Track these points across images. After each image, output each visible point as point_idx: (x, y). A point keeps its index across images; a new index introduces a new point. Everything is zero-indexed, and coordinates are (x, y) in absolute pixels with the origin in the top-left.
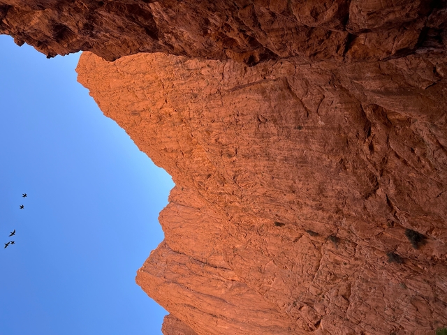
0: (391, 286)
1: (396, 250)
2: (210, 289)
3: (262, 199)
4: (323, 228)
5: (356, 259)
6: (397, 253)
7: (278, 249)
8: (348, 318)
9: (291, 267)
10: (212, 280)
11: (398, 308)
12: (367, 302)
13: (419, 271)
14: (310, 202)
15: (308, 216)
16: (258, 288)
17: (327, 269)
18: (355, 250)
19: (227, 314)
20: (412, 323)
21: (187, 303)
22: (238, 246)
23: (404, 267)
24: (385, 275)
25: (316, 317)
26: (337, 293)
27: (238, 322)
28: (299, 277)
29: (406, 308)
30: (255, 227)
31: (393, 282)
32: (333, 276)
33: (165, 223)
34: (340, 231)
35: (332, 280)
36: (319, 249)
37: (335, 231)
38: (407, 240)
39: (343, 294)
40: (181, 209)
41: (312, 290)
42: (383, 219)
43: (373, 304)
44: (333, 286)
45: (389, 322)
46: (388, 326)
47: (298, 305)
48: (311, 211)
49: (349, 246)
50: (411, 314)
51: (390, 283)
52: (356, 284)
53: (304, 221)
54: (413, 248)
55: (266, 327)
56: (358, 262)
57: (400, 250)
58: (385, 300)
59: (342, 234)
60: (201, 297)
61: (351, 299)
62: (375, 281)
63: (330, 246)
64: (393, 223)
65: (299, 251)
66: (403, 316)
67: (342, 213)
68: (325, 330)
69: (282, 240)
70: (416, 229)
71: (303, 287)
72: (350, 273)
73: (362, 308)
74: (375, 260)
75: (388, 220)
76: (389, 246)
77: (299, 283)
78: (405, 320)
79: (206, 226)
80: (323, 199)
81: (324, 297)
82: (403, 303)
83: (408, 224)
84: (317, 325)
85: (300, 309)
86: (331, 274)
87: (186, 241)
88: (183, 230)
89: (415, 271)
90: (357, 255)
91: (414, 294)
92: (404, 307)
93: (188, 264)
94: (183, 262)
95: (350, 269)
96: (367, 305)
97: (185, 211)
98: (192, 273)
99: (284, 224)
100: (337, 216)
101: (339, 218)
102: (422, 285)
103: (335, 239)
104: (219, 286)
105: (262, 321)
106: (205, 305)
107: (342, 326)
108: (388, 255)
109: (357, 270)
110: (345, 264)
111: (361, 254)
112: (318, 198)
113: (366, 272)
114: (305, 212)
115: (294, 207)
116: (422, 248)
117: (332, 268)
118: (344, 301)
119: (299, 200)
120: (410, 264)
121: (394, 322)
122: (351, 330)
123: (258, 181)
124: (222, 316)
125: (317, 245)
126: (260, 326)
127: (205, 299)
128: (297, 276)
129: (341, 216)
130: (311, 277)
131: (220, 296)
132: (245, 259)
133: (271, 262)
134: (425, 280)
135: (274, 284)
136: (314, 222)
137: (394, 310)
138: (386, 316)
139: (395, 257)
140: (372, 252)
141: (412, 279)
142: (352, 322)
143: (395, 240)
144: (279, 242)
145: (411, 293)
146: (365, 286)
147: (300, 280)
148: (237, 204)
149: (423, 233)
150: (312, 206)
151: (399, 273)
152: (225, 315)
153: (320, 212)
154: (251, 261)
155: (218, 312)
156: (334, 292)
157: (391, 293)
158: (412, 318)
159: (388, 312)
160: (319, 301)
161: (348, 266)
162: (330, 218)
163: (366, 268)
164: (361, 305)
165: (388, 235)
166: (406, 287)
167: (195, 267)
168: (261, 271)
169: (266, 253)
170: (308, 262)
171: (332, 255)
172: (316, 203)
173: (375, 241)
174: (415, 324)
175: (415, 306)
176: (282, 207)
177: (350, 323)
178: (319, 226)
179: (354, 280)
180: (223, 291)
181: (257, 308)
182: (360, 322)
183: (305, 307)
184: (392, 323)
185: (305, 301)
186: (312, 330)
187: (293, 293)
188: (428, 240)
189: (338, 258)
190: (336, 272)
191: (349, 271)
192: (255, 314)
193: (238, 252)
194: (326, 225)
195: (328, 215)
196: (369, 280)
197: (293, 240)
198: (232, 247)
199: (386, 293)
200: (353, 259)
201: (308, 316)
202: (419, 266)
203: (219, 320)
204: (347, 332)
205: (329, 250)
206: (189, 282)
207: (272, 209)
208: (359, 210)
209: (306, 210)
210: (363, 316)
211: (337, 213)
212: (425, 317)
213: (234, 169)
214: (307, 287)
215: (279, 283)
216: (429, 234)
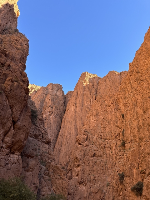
0: (106, 178)
1: (126, 177)
2: (86, 100)
3: (134, 100)
4: (127, 135)
5: (116, 157)
6: (125, 178)
7: (110, 119)
8: (85, 157)
9: (103, 127)
10: (89, 99)
11: (95, 182)
12: (95, 166)
13: (118, 193)
14: (141, 122)
15: (132, 125)
16: (89, 115)
17: (106, 144)
18: (121, 155)
19: (78, 108)
20: (89, 190)
21: (78, 93)
22: (106, 102)
23: (118, 184)
24: (111, 174)
25: (82, 142)
26: (96, 151)
27: (75, 114)
28: (99, 132)
29: (96, 186)
30: (118, 107)
31: (109, 179)
32: (104, 147)
33: (110, 74)
34: (129, 145)
35: (102, 147)
36: (116, 138)
37: (128, 142)
38: (135, 183)
39: (96, 153)
40: (118, 78)
41: (95, 139)
42: (144, 167)
43: (94, 169)
44: (99, 148)
45: (87, 177)
46: (85, 177)
47: (85, 133)
48: (136, 125)
49: (122, 152)
50: (94, 189)
51: (108, 177)
52: (103, 160)
53: (128, 124)
54: (131, 187)
55: (76, 125)
56: (114, 159)
57: (127, 180)
58: (98, 175)
59: (127, 146)
60: (82, 97)
61: (94, 158)
62: (106, 169)
63: (119, 143)
64: (145, 173)
65: (112, 129)
66: (92, 185)
67: (141, 142)
68: (78, 148)
69: (115, 120)
70: (145, 188)
71: (95, 134)
72: (108, 156)
73: (91, 164)
74: (118, 167)
75: (145, 170)
76: (127, 172)
77: (96, 132)
78: (90, 186)
79: (113, 90)
80: (146, 128)
81: (92, 144)
82: (98, 185)
83: (147, 183)
84: (80, 144)
85: (84, 134)
86: (105, 146)
87: (104, 85)
88: (108, 82)
89: (117, 190)
90: (118, 157)
91: (105, 191)
92: (97, 185)
93: (94, 88)
94: (94, 86)
95: (110, 155)
96: (93, 166)
97: (117, 79)
98: (91, 91)
99: (124, 119)
100: (137, 140)
101: (136, 141)
102: (111, 195)
103: (124, 144)
104: (88, 103)
105: (78, 123)
106: (79, 99)
107: (81, 154)
108: (123, 173)
109: (110, 159)
110: (112, 152)
111: (119, 159)
112: (145, 125)
113: (110, 164)
114: (134, 122)
115: (135, 117)
116: (133, 193)
117: (108, 146)
118: (92, 154)
119: (140, 117)
120: (121, 187)
121: (88, 180)
122: (80, 159)
123: (145, 92)
124: (76, 107)
125: (118, 136)
126: (76, 123)
127: (81, 99)
128: (99, 130)
129: (138, 142)
130: (101, 137)
131: (84, 104)
132: (101, 106)
133: (103, 118)
134: (114, 197)
135: (93, 121)
136: (129, 129)
137: (94, 180)
138: (90, 176)
139: (122, 177)
140: (122, 164)
141: (113, 189)
142: (84, 159)
143: (133, 176)
144: (113, 119)
145: (105, 189)
146: (103, 164)
147: (98, 132)
148: (127, 93)
149: (143, 193)
150: (138, 124)
151: (114, 181)
152: (77, 108)
153: (137, 130)
154: (101, 109)
155: (78, 105)
156: (96, 149)
157: (102, 178)
158: (91, 190)
159: (92, 177)
160: (90, 143)
161: (111, 154)
162: (135, 136)
163: (112, 163)
164: (93, 163)
165: (135, 171)
166: (107, 186)
167: (93, 91)
168: (97, 114)
169: (106, 114)
170: (107, 134)
171: (115, 145)
172: (142, 125)
173: (129, 163)
174: (89, 192)
175: (98, 191)
176: (133, 111)
177: (83, 158)
178: (128, 133)
179: (105, 158)
180: (86, 105)
181: (83, 120)
182: (84, 163)
183: (85, 137)
184: (87, 179)
185: (88, 136)
186: (77, 142)
187: (91, 131)
188: (139, 197)
189: (114, 148)
190: (106, 148)
191: (109, 155)
192: (80, 120)
193: (103, 103)
194: (130, 136)
195: (136, 134)
196: (106, 166)
197: (117, 125)
198: (105, 100)
199: (102, 175)
200: (115, 156)
201: (82, 138)
202: (121, 193)
203: (75, 106)
204: (78, 157)
205: (117, 143)
206: (87, 91)
207: (130, 107)
208: (146, 151)
209: (135, 123)
210: (87, 164)
211: (139, 139)
212: (93, 197)
213: (147, 78)
214: (95, 136)
215: (94, 123)
216: (144, 197)
